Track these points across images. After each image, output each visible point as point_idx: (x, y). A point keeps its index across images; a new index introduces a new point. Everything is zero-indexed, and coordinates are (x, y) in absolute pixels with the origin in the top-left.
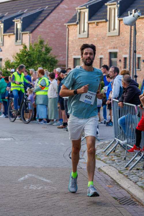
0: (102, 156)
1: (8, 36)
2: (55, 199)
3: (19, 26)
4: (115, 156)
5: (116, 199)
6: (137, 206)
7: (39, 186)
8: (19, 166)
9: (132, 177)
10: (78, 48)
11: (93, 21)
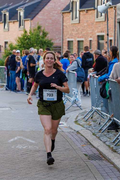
1: (13, 22)
2: (36, 156)
3: (22, 14)
4: (93, 122)
5: (86, 156)
6: (103, 161)
7: (24, 146)
8: (11, 130)
9: (103, 138)
10: (71, 32)
11: (84, 9)
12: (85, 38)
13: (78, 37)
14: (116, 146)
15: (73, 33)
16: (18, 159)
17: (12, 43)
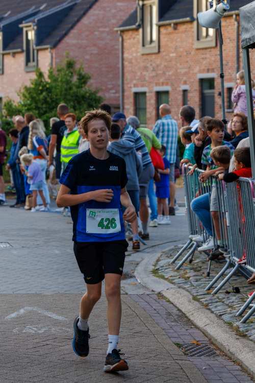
0: (166, 270)
1: (11, 54)
3: (31, 35)
4: (191, 271)
5: (180, 347)
6: (216, 358)
7: (42, 328)
8: (12, 293)
9: (216, 307)
10: (141, 73)
11: (167, 22)
12: (172, 85)
13: (157, 84)
14: (244, 324)
15: (145, 75)
16: (27, 357)
17: (10, 101)
